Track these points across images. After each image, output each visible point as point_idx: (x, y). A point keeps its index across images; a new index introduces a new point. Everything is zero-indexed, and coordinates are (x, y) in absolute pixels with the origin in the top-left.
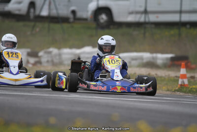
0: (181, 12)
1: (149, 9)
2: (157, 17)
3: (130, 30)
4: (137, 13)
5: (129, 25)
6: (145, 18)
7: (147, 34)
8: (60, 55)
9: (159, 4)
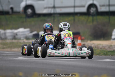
0: (74, 7)
1: (56, 5)
2: (61, 10)
3: (46, 18)
4: (49, 8)
5: (45, 15)
6: (54, 10)
7: (55, 20)
8: (5, 33)
9: (62, 2)
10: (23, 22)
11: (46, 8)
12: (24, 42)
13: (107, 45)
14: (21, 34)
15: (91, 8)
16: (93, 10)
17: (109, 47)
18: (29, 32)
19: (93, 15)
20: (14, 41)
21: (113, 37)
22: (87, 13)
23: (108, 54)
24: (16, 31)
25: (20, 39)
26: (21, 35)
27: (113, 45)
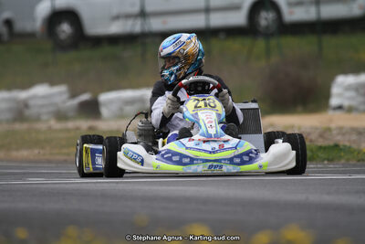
0: (207, 10)
1: (149, 9)
2: (165, 23)
3: (117, 50)
4: (128, 16)
5: (114, 40)
6: (142, 25)
7: (149, 56)
10: (46, 65)
11: (117, 18)
12: (50, 129)
13: (317, 128)
14: (40, 102)
15: (259, 13)
16: (266, 18)
17: (321, 136)
18: (65, 96)
19: (267, 35)
20: (18, 126)
21: (334, 101)
22: (249, 30)
23: (318, 156)
24: (23, 95)
25: (38, 119)
26: (42, 106)
27: (333, 126)
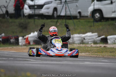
10: (91, 26)
11: (114, 12)
12: (91, 46)
14: (88, 38)
